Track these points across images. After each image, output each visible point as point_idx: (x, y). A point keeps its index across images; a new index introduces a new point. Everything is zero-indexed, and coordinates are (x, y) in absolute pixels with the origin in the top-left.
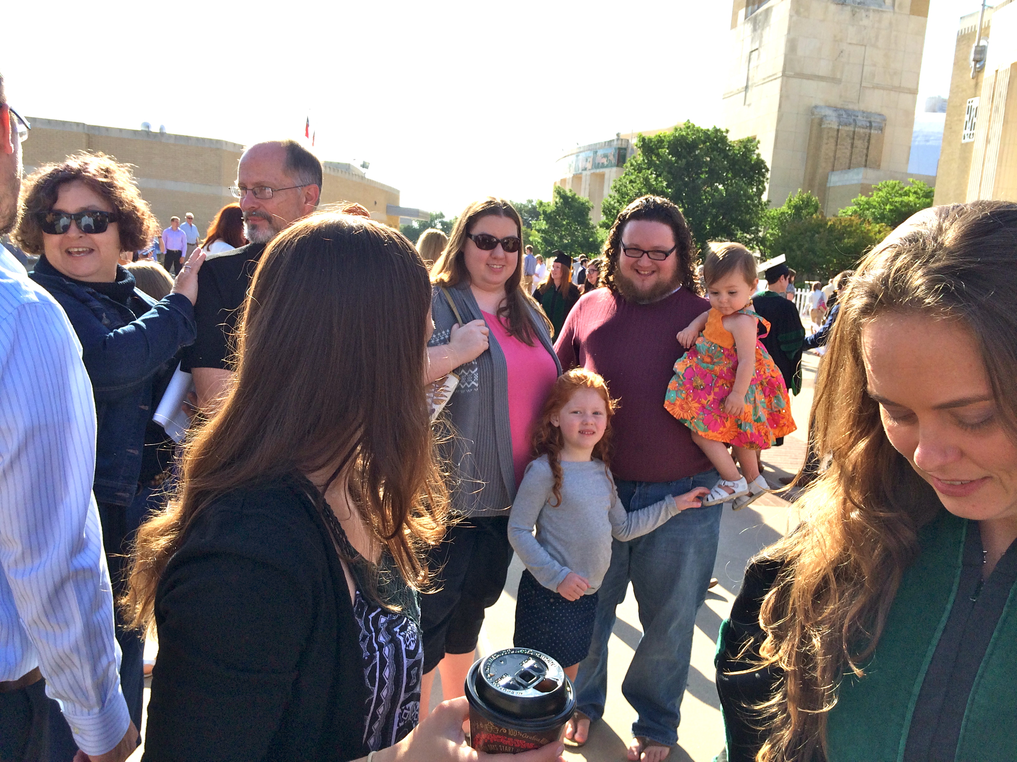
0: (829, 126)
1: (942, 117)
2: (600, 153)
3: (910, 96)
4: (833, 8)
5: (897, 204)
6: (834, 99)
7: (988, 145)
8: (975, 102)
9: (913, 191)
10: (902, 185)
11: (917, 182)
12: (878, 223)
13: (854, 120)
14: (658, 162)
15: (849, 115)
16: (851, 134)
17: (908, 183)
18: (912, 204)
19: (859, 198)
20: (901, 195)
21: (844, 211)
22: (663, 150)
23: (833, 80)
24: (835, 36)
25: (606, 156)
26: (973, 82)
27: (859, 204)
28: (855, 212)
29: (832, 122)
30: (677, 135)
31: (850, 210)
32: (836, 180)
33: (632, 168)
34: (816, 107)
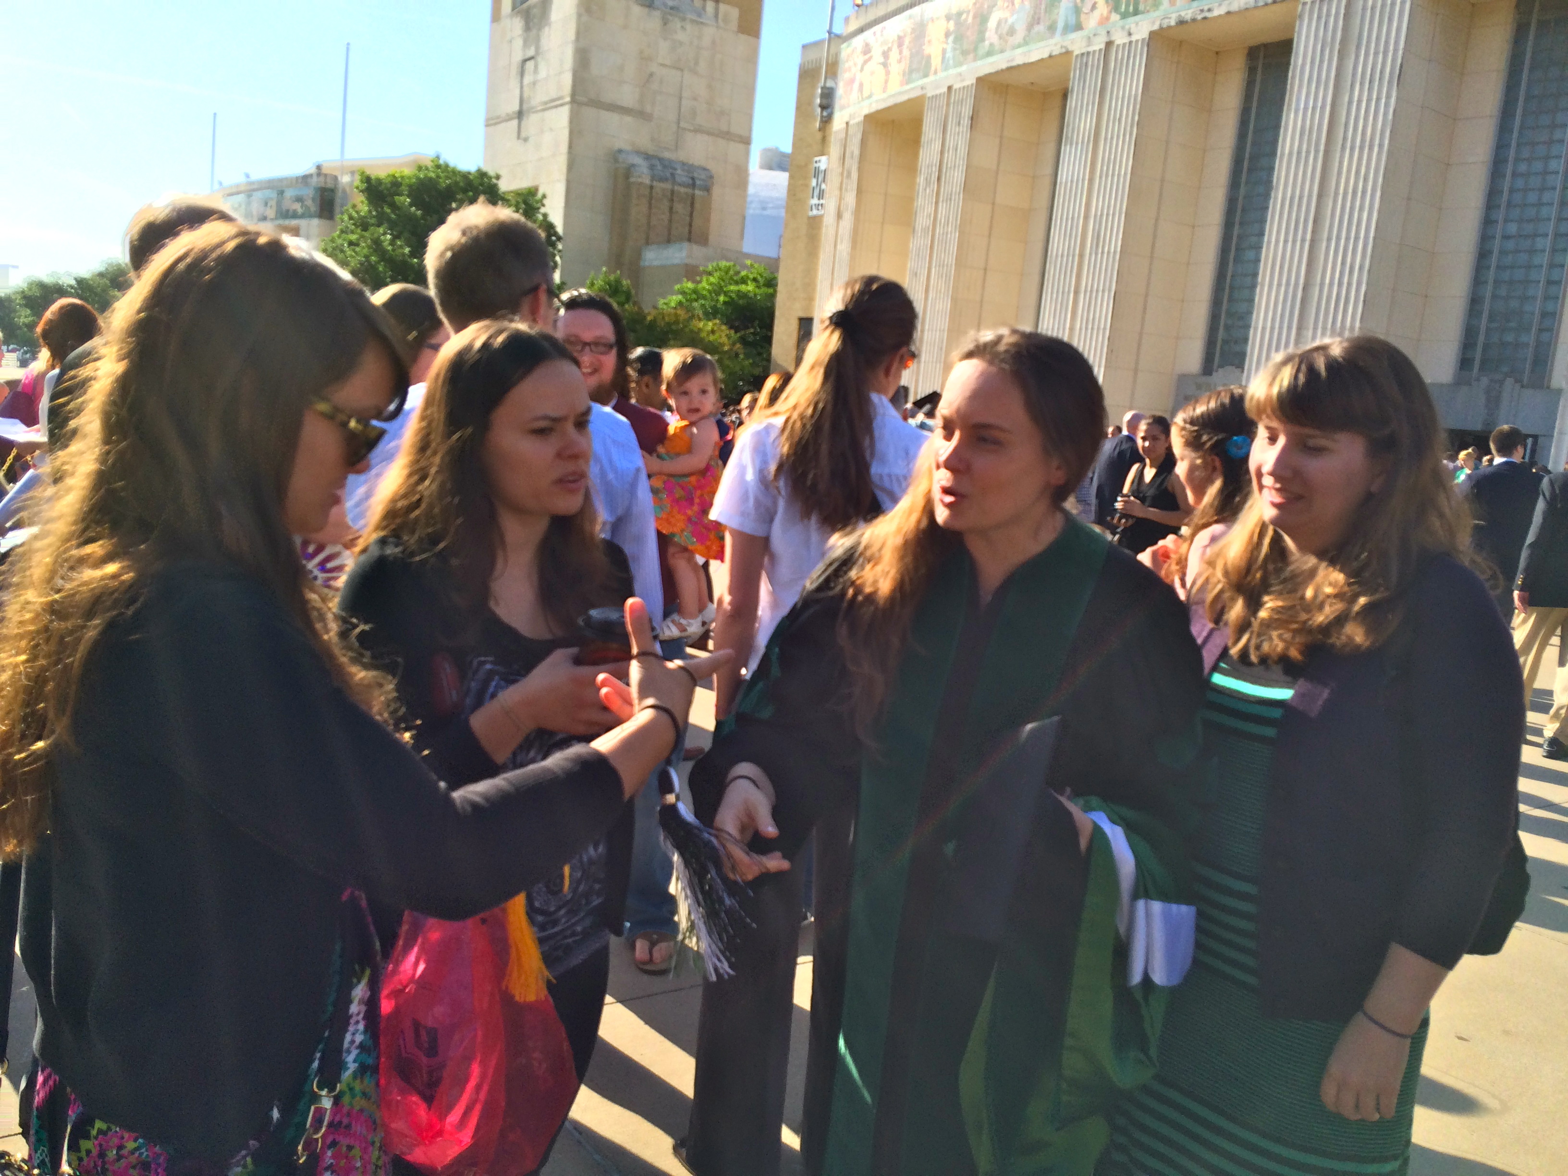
0: (640, 180)
1: (782, 178)
2: (289, 193)
3: (741, 146)
4: (637, 10)
5: (733, 295)
6: (644, 142)
7: (841, 222)
8: (823, 162)
9: (751, 276)
10: (738, 268)
11: (756, 266)
12: (710, 320)
13: (673, 175)
14: (393, 216)
15: (665, 167)
16: (669, 194)
17: (745, 267)
18: (751, 295)
19: (684, 285)
20: (736, 283)
21: (666, 301)
22: (402, 198)
23: (641, 114)
24: (641, 52)
25: (299, 199)
26: (819, 136)
27: (683, 293)
28: (680, 303)
29: (643, 175)
30: (422, 176)
31: (674, 299)
32: (653, 257)
33: (351, 222)
34: (620, 151)
